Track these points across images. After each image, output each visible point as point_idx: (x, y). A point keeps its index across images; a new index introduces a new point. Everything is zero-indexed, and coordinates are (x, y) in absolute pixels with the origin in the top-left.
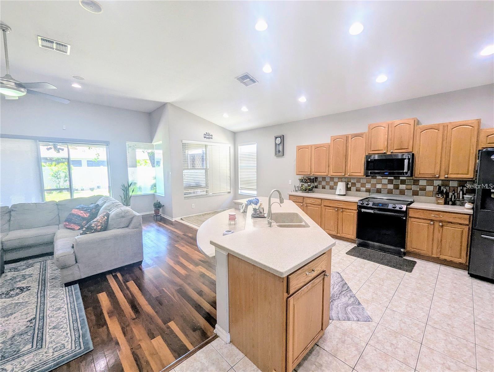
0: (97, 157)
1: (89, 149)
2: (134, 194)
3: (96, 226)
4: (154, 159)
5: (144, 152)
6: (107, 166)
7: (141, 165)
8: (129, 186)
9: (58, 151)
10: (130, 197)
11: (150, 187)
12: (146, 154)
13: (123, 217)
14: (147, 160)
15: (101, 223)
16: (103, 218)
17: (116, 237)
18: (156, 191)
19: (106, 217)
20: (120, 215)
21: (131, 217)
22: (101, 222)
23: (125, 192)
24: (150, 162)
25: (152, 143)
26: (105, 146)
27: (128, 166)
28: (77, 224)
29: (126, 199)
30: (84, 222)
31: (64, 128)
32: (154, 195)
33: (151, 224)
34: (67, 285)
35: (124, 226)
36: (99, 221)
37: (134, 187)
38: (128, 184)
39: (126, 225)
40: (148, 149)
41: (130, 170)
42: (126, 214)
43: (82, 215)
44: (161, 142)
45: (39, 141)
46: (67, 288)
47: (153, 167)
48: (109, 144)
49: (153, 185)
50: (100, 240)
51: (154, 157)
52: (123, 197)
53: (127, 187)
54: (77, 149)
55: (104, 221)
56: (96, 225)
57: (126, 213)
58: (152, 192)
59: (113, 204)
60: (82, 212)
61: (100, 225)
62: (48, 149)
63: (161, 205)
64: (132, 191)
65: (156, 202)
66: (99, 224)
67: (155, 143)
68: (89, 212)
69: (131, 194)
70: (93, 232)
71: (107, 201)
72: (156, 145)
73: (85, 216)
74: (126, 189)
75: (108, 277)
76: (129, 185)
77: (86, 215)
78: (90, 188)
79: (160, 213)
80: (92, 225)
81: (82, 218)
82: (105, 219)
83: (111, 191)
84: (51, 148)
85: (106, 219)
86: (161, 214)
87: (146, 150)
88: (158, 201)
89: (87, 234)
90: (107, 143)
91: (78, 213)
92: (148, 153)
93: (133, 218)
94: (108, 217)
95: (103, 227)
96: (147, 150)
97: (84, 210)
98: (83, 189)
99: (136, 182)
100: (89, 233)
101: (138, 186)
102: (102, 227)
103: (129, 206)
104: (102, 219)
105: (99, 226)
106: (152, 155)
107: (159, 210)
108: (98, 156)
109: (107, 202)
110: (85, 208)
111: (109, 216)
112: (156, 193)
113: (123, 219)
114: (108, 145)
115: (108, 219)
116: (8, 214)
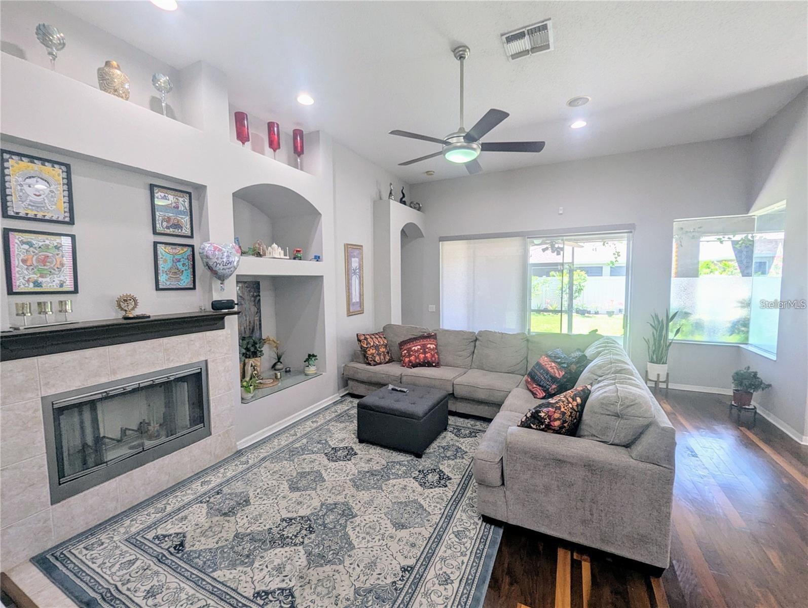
0: (616, 258)
1: (604, 244)
2: (679, 337)
3: (550, 419)
4: (750, 257)
5: (721, 242)
6: (626, 275)
7: (711, 272)
8: (670, 319)
9: (559, 251)
10: (668, 344)
11: (729, 325)
12: (728, 245)
13: (617, 416)
14: (731, 261)
15: (564, 414)
16: (570, 400)
17: (590, 466)
18: (747, 339)
19: (579, 400)
20: (612, 408)
21: (642, 422)
22: (563, 409)
23: (657, 331)
24: (736, 264)
25: (748, 211)
26: (626, 234)
27: (673, 274)
28: (542, 386)
29: (659, 347)
30: (554, 386)
31: (561, 212)
32: (736, 350)
33: (720, 428)
34: (487, 520)
35: (617, 441)
36: (560, 408)
37: (684, 321)
38: (667, 316)
39: (624, 441)
40: (734, 233)
41: (676, 283)
42: (629, 409)
43: (552, 371)
44: (781, 205)
45: (528, 238)
46: (484, 524)
47: (743, 276)
48: (633, 231)
49: (738, 322)
50: (552, 457)
51: (752, 251)
52: (652, 342)
53: (662, 320)
54: (583, 247)
55: (572, 408)
56: (549, 417)
57: (628, 407)
58: (734, 339)
59: (611, 363)
60: (553, 364)
61: (559, 419)
62: (544, 250)
63: (761, 383)
64: (675, 330)
65: (742, 368)
66: (557, 416)
67: (756, 212)
68: (564, 367)
69: (671, 336)
70: (542, 430)
71: (603, 351)
72: (761, 217)
73: (557, 375)
74: (661, 324)
75: (561, 553)
76: (670, 317)
77: (559, 374)
78: (607, 312)
79: (753, 403)
80: (540, 414)
81: (551, 376)
82: (575, 403)
83: (628, 325)
84: (547, 249)
85: (577, 405)
86: (755, 408)
87: (727, 237)
88: (751, 370)
89: (531, 428)
90: (630, 228)
91: (547, 366)
92: (734, 243)
93: (647, 426)
94: (584, 401)
95: (566, 425)
96: (731, 236)
97: (557, 362)
98: (598, 312)
99: (689, 311)
100: (535, 427)
101: (693, 318)
102: (563, 424)
103: (663, 363)
104: (569, 402)
105: (555, 420)
106: (746, 247)
107: (752, 394)
108: (616, 256)
109: (601, 356)
110: (559, 358)
111: (587, 398)
112: (746, 344)
113: (617, 423)
114: (631, 232)
115: (582, 406)
116: (474, 342)
